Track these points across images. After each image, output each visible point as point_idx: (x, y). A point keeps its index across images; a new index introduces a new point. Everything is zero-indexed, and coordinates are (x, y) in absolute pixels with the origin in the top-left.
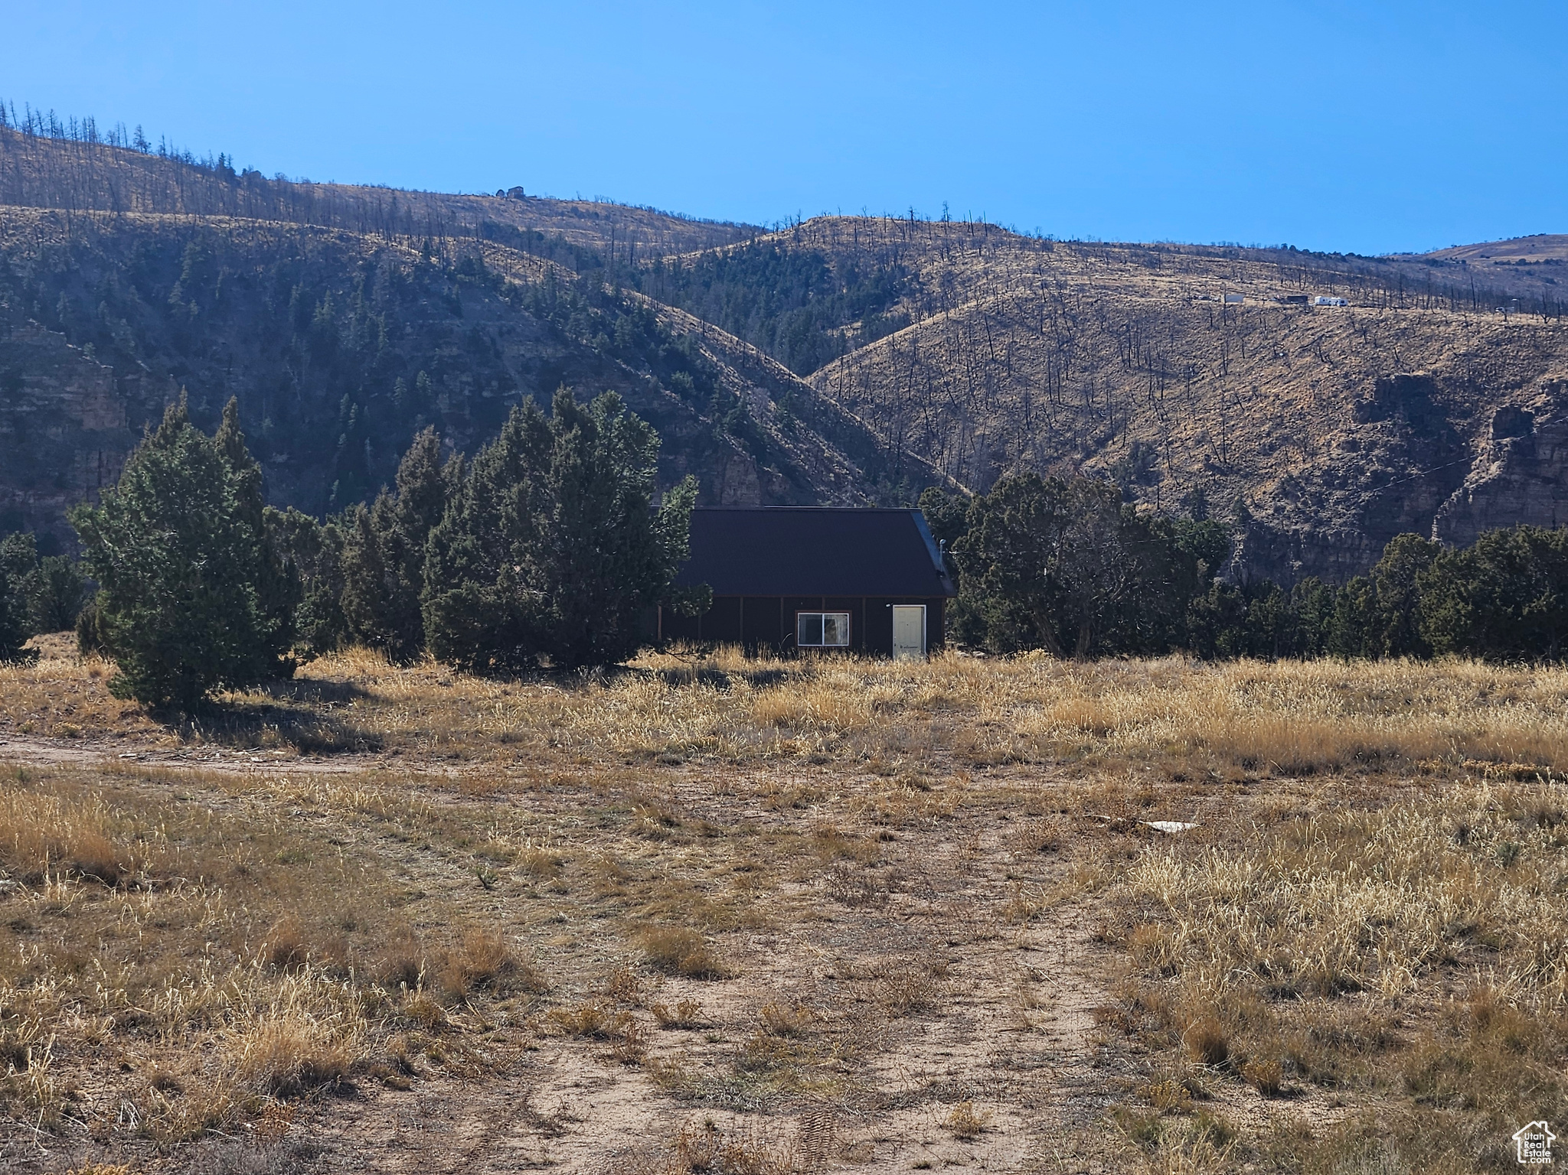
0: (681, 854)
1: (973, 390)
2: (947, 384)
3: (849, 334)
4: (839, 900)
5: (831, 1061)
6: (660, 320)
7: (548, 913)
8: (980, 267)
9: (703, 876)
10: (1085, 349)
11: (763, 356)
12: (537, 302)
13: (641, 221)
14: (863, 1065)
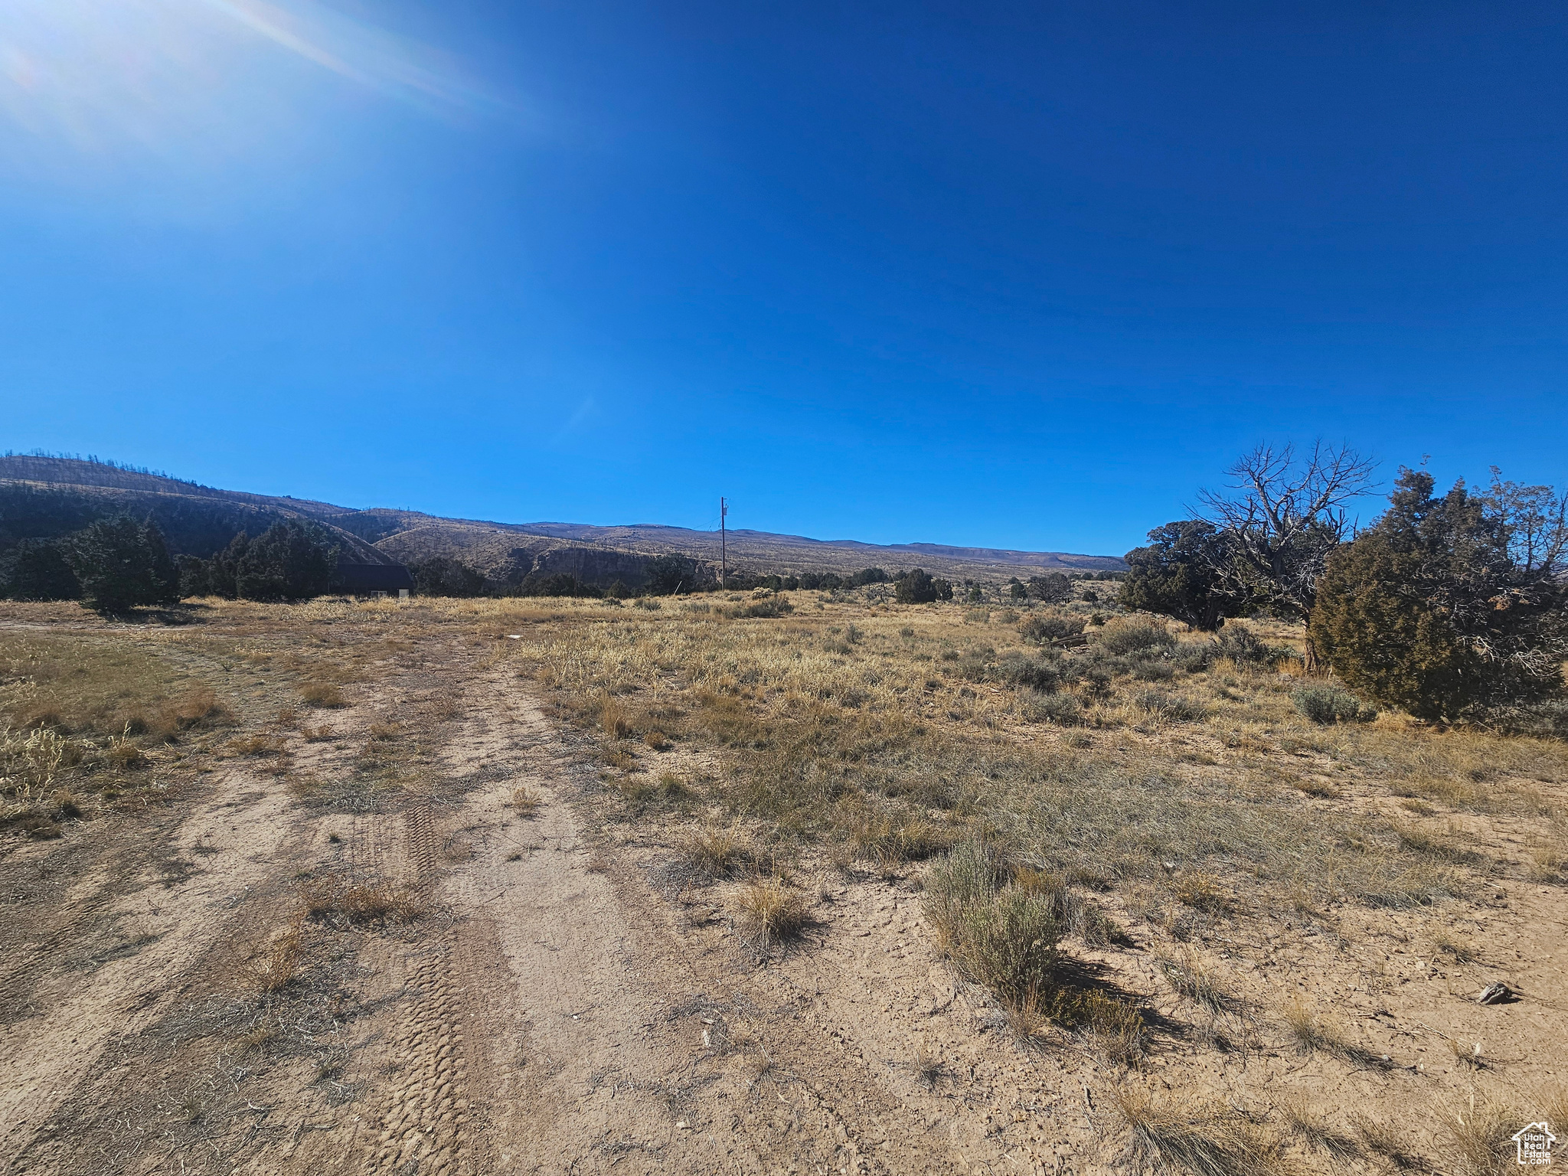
0: (329, 652)
1: (415, 548)
2: (409, 547)
3: (383, 535)
4: (403, 666)
5: (416, 758)
6: (331, 529)
7: (255, 680)
8: (417, 521)
9: (338, 660)
10: (443, 540)
11: (360, 539)
12: (295, 523)
14: (435, 755)
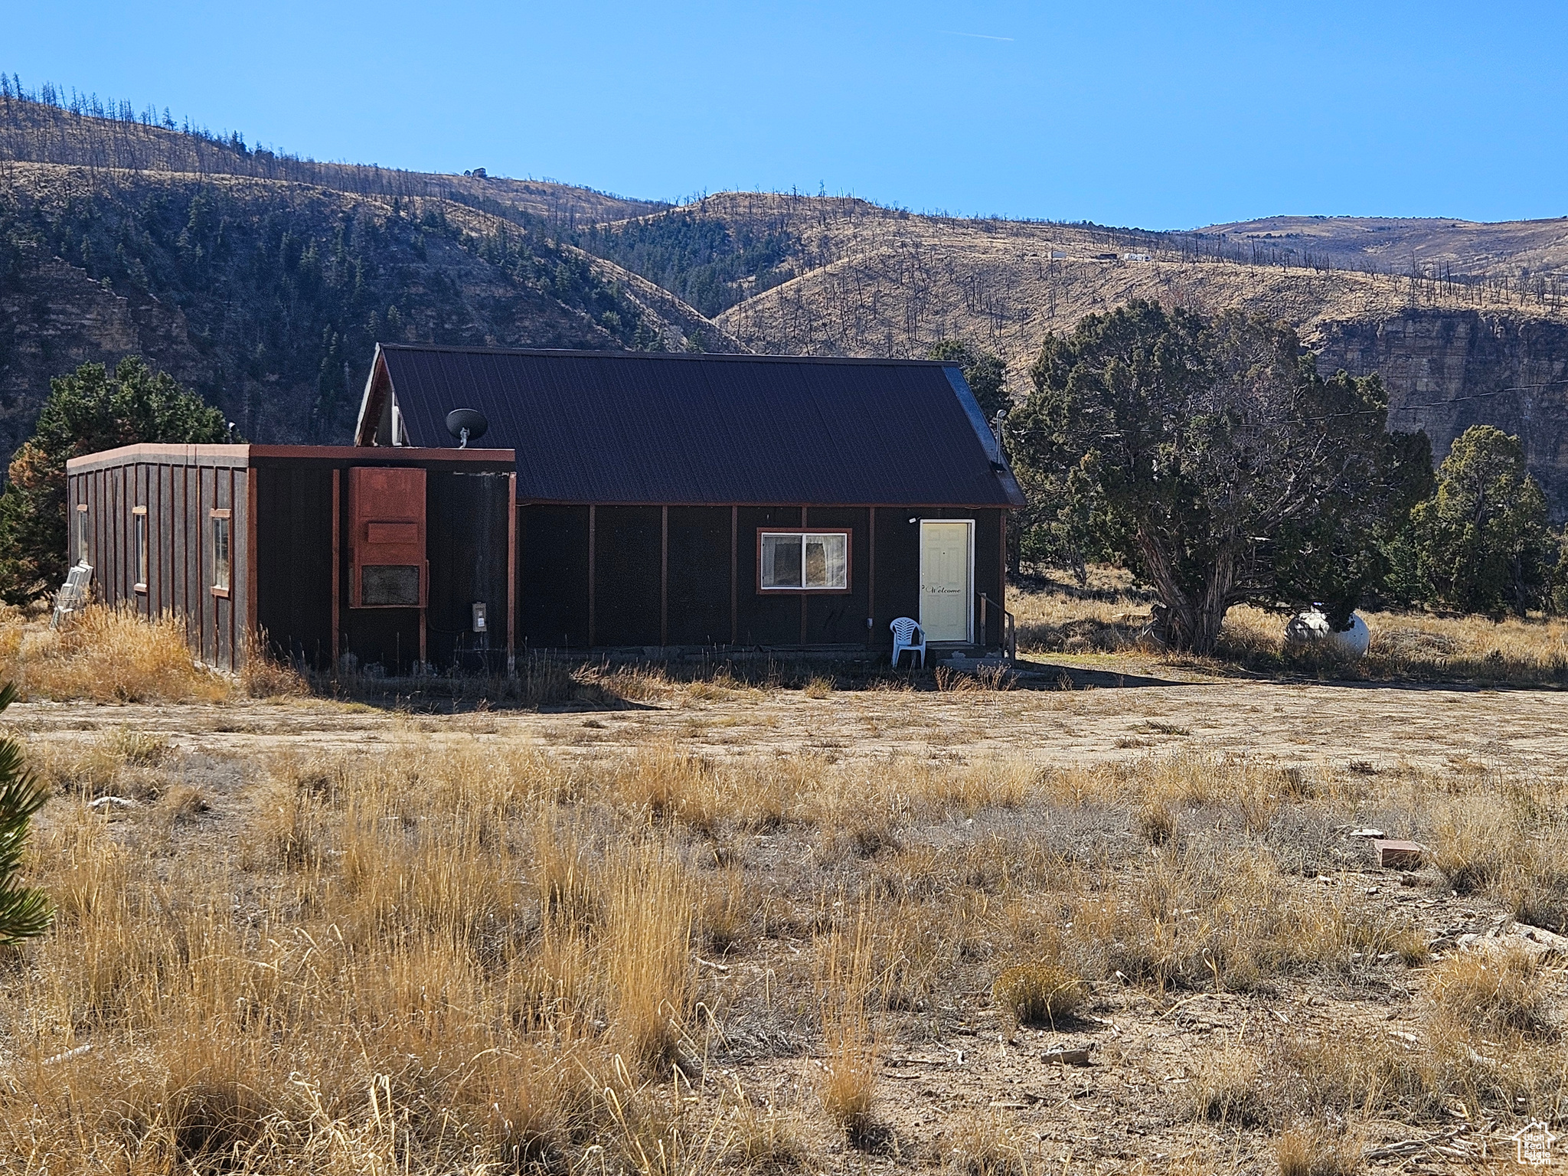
1: (845, 330)
2: (824, 325)
3: (745, 285)
6: (594, 269)
8: (850, 232)
10: (936, 296)
11: (677, 301)
12: (490, 251)
13: (579, 198)
